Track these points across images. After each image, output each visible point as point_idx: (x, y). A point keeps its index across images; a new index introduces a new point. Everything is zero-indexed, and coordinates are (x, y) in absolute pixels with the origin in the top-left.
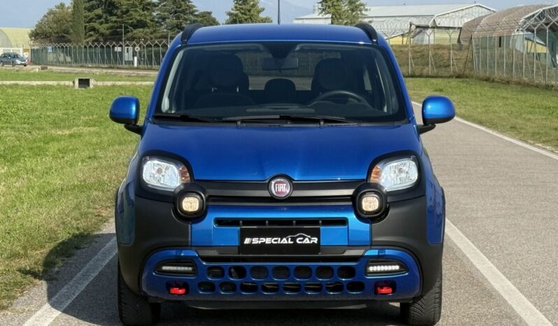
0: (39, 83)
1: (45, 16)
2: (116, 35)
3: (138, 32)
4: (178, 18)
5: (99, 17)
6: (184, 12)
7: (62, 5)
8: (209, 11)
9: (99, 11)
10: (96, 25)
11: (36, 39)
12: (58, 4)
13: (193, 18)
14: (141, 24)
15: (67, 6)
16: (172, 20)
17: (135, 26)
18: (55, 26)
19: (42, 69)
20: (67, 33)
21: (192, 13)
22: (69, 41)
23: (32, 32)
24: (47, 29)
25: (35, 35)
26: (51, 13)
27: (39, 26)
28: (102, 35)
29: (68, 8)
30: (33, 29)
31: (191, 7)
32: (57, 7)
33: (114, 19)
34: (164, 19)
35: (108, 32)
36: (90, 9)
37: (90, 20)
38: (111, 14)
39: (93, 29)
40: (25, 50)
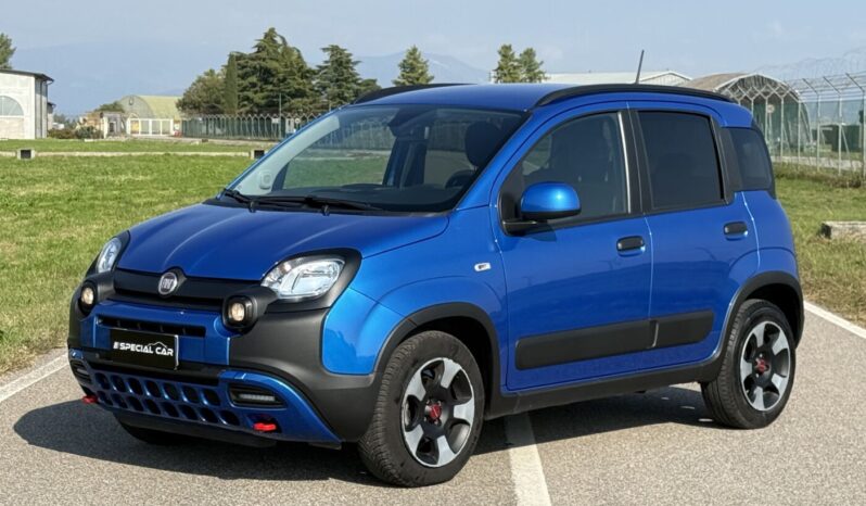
0: (218, 154)
1: (194, 84)
2: (271, 107)
3: (296, 102)
4: (340, 87)
5: (254, 85)
6: (346, 80)
7: (212, 71)
8: (373, 78)
9: (254, 79)
10: (250, 94)
11: (184, 109)
12: (207, 70)
13: (355, 87)
14: (300, 94)
15: (217, 72)
16: (333, 90)
17: (293, 96)
18: (204, 94)
19: (203, 141)
20: (218, 102)
21: (355, 82)
22: (222, 112)
23: (180, 101)
24: (195, 98)
25: (182, 105)
26: (200, 80)
27: (187, 94)
28: (257, 105)
29: (218, 75)
30: (181, 98)
31: (353, 75)
32: (207, 74)
33: (270, 87)
34: (324, 88)
35: (263, 102)
36: (243, 77)
37: (244, 89)
38: (267, 82)
39: (247, 99)
40: (176, 122)
